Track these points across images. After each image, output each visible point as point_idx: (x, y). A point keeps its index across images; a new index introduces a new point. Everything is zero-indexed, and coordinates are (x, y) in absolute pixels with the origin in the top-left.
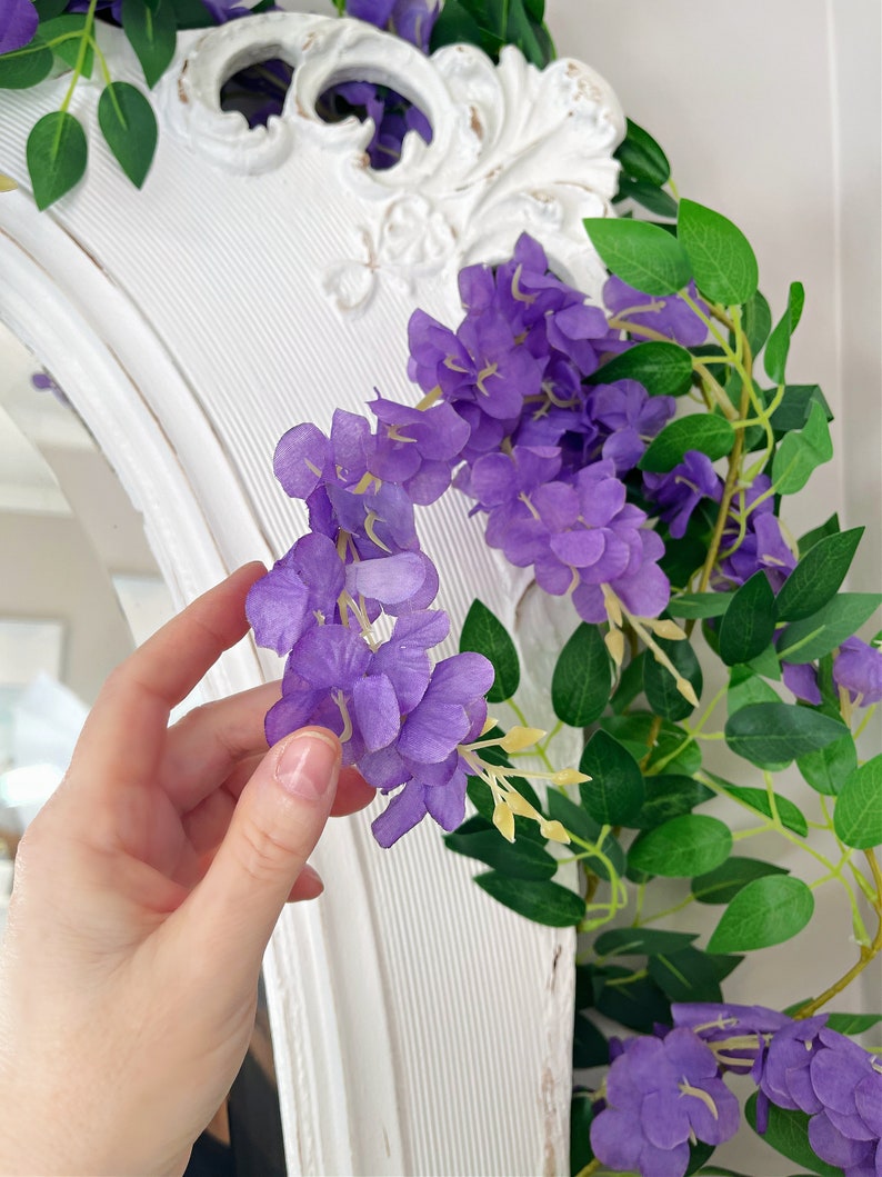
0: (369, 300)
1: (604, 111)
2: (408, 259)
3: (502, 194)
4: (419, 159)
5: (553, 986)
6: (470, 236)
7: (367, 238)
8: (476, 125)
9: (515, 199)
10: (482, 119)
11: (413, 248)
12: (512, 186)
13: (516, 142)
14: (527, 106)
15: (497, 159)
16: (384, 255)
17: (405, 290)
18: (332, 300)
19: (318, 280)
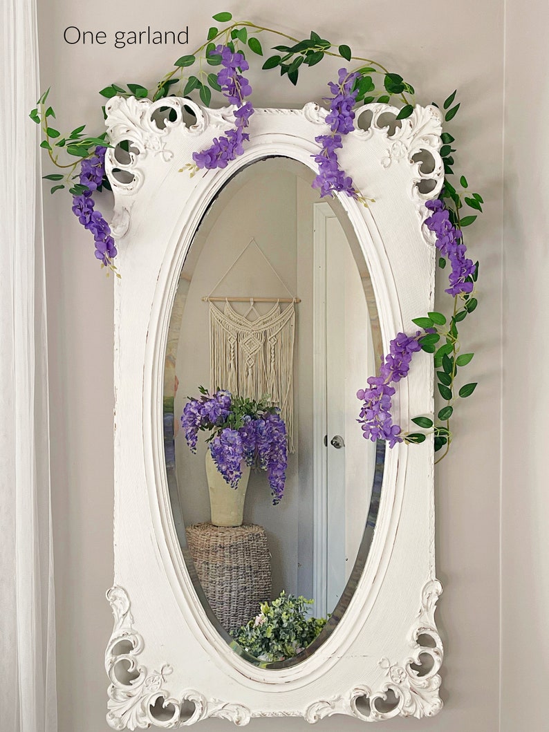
0: (390, 165)
1: (438, 118)
2: (397, 155)
3: (417, 138)
4: (399, 132)
5: (430, 299)
6: (410, 149)
7: (389, 152)
8: (411, 125)
9: (419, 139)
10: (412, 124)
11: (399, 153)
12: (419, 136)
13: (419, 126)
14: (422, 117)
15: (416, 130)
16: (392, 155)
17: (397, 162)
18: (383, 166)
19: (380, 162)
